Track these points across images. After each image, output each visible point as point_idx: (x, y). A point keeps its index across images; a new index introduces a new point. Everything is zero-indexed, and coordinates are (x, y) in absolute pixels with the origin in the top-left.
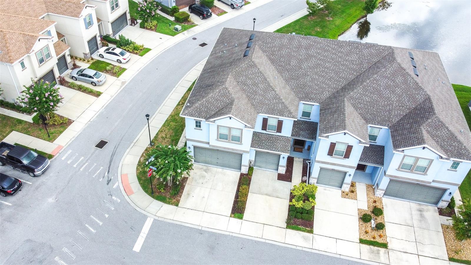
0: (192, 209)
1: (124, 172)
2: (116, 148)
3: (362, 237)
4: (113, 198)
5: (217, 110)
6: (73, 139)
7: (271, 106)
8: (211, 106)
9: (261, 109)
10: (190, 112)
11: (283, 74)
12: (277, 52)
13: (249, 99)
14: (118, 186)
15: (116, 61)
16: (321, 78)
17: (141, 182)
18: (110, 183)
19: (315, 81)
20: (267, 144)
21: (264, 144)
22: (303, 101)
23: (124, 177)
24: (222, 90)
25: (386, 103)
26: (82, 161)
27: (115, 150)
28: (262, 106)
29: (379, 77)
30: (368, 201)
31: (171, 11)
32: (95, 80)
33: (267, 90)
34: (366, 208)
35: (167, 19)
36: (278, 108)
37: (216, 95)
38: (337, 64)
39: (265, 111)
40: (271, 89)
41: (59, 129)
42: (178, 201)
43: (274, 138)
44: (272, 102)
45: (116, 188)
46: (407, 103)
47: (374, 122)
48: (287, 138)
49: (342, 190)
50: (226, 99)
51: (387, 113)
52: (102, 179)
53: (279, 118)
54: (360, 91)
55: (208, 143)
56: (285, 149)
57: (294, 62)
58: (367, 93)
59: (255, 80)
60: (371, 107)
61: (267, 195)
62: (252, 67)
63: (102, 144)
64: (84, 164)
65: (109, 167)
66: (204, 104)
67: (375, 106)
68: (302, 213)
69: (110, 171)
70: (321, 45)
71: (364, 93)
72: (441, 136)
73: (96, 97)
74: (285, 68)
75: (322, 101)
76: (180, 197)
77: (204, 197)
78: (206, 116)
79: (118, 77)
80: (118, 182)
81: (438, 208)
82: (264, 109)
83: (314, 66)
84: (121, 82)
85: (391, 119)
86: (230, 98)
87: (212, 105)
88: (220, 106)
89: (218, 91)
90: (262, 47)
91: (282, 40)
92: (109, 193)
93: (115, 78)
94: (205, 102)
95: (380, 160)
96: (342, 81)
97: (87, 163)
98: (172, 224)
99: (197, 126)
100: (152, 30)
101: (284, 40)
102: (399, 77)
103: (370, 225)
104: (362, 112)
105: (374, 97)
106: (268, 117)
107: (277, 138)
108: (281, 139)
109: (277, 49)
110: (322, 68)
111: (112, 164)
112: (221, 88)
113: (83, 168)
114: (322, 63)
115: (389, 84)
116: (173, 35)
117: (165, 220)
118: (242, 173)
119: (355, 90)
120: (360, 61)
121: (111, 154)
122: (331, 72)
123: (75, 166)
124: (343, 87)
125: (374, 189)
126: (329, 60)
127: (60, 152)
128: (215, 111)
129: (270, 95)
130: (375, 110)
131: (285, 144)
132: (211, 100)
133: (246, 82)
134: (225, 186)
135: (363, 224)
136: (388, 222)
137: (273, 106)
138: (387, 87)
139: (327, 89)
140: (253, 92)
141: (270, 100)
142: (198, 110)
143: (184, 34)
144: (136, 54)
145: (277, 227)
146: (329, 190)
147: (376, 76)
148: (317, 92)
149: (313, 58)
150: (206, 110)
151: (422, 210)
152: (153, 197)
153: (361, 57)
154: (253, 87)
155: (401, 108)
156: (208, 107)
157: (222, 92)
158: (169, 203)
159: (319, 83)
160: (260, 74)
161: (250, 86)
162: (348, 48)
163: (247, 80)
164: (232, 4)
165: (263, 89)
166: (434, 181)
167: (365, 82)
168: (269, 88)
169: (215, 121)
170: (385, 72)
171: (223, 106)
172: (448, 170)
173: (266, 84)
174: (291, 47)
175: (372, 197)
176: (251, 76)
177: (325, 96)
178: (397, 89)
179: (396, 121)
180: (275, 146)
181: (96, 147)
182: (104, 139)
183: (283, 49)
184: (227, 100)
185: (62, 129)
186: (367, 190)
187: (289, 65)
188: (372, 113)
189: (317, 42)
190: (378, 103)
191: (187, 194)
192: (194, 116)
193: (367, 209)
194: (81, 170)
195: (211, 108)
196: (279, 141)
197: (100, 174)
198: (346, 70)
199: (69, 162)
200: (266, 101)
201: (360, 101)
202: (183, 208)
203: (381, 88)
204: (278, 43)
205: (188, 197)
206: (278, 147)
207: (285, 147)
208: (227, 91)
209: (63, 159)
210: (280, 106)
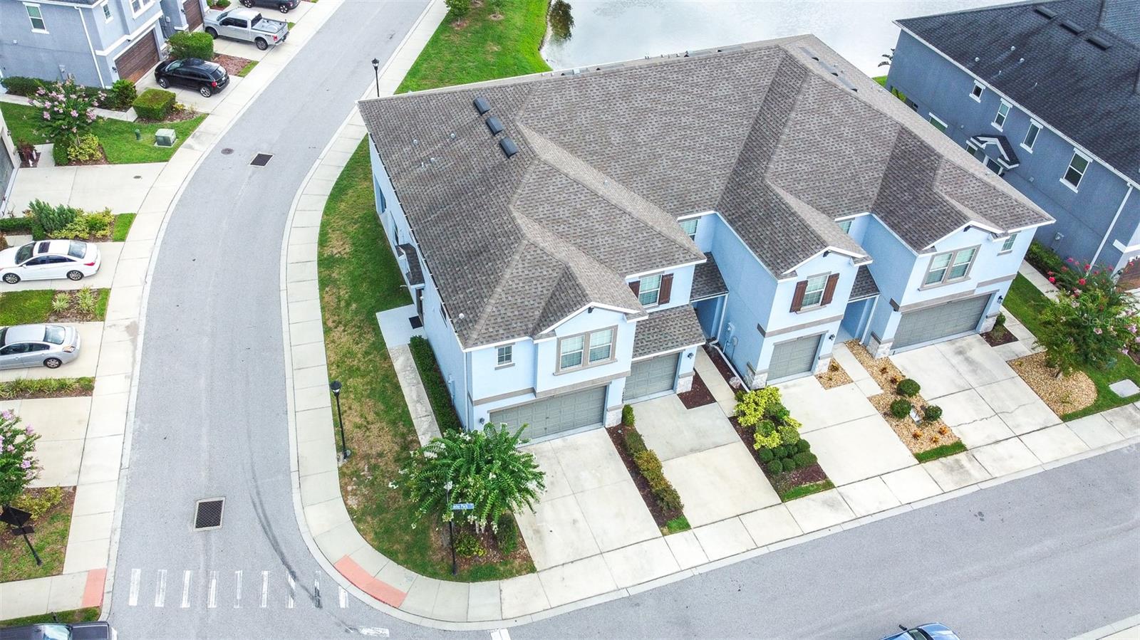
0: (572, 562)
1: (337, 555)
2: (258, 504)
3: (916, 451)
4: (365, 631)
5: (543, 304)
6: (117, 537)
7: (640, 250)
8: (523, 300)
9: (622, 264)
10: (483, 331)
11: (609, 170)
12: (568, 125)
13: (586, 251)
14: (351, 598)
15: (66, 277)
16: (688, 154)
17: (401, 557)
18: (324, 601)
19: (681, 164)
20: (651, 338)
21: (644, 341)
22: (681, 215)
23: (345, 567)
24: (526, 254)
25: (840, 164)
26: (194, 581)
27: (260, 511)
28: (622, 257)
29: (800, 115)
30: (872, 374)
31: (117, 97)
32: (55, 350)
33: (612, 217)
34: (878, 391)
35: (115, 122)
36: (657, 250)
37: (520, 270)
38: (701, 112)
39: (633, 265)
40: (618, 212)
41: (52, 529)
42: (528, 558)
43: (657, 320)
44: (635, 240)
45: (350, 605)
46: (873, 151)
47: (840, 210)
48: (681, 309)
49: (815, 374)
50: (547, 271)
51: (853, 183)
52: (292, 601)
53: (663, 272)
54: (783, 156)
55: (533, 391)
56: (691, 333)
57: (616, 137)
58: (798, 156)
59: (574, 204)
60: (819, 183)
61: (693, 451)
62: (550, 175)
63: (209, 514)
64: (207, 587)
65: (284, 562)
66: (504, 299)
67: (825, 176)
68: (789, 456)
69: (295, 569)
70: (649, 80)
71: (793, 157)
72: (972, 196)
73: (85, 395)
74: (606, 156)
75: (717, 203)
76: (525, 547)
77: (575, 522)
78: (524, 328)
79: (103, 320)
80: (340, 587)
81: (982, 335)
82: (629, 263)
83: (660, 132)
84: (124, 329)
85: (866, 194)
86: (555, 264)
87: (523, 296)
88: (542, 291)
89: (517, 257)
90: (530, 121)
91: (563, 92)
92: (344, 627)
93: (96, 325)
94: (504, 296)
95: (866, 283)
96: (731, 146)
97: (214, 582)
98: (557, 618)
99: (501, 360)
100: (96, 162)
101: (567, 92)
102: (834, 103)
103: (910, 421)
104: (810, 199)
105: (813, 159)
106: (640, 277)
107: (663, 316)
108: (673, 316)
109: (566, 116)
110: (679, 130)
111: (284, 551)
112: (522, 248)
113: (212, 598)
114: (673, 120)
115: (824, 123)
116: (165, 158)
117: (536, 618)
118: (610, 428)
119: (775, 158)
120: (740, 94)
121: (259, 527)
122: (699, 133)
123: (185, 604)
124: (739, 159)
125: (865, 347)
126: (682, 109)
127: (108, 588)
128: (539, 307)
129: (624, 226)
130: (829, 185)
131: (686, 324)
132: (514, 286)
133: (557, 215)
134: (598, 474)
135: (897, 423)
136: (932, 399)
137: (643, 249)
138: (826, 130)
139: (713, 174)
140: (584, 233)
141: (631, 238)
142: (499, 320)
143: (190, 147)
144: (104, 238)
145: (765, 508)
146: (794, 385)
147: (793, 115)
148: (698, 186)
149: (650, 115)
150: (516, 313)
151: (961, 349)
152: (461, 579)
153: (736, 83)
154: (577, 220)
155: (869, 164)
156: (519, 305)
157: (529, 257)
158: (510, 574)
159: (689, 165)
160: (575, 186)
161: (571, 221)
162: (703, 71)
163: (557, 210)
164: (259, 39)
165: (602, 219)
166: (980, 285)
167: (781, 134)
168: (613, 211)
169: (553, 330)
170: (805, 102)
171: (549, 288)
172: (999, 254)
173: (603, 205)
174: (592, 103)
175: (871, 363)
176: (558, 196)
177: (716, 189)
178: (843, 129)
179: (876, 194)
180: (669, 337)
181: (198, 529)
182: (203, 497)
183: (578, 114)
184: (551, 272)
185: (60, 526)
186: (855, 354)
187: (611, 146)
188: (828, 192)
189: (638, 76)
190: (827, 170)
191: (534, 533)
192: (497, 338)
193: (882, 391)
194: (212, 604)
195: (526, 303)
196: (671, 323)
197: (273, 591)
198: (726, 120)
199: (159, 603)
200: (622, 242)
201: (794, 176)
202: (550, 568)
203: (817, 137)
204: (559, 102)
205: (540, 538)
206: (675, 337)
207: (689, 330)
208: (539, 252)
209: (133, 601)
210: (657, 242)
